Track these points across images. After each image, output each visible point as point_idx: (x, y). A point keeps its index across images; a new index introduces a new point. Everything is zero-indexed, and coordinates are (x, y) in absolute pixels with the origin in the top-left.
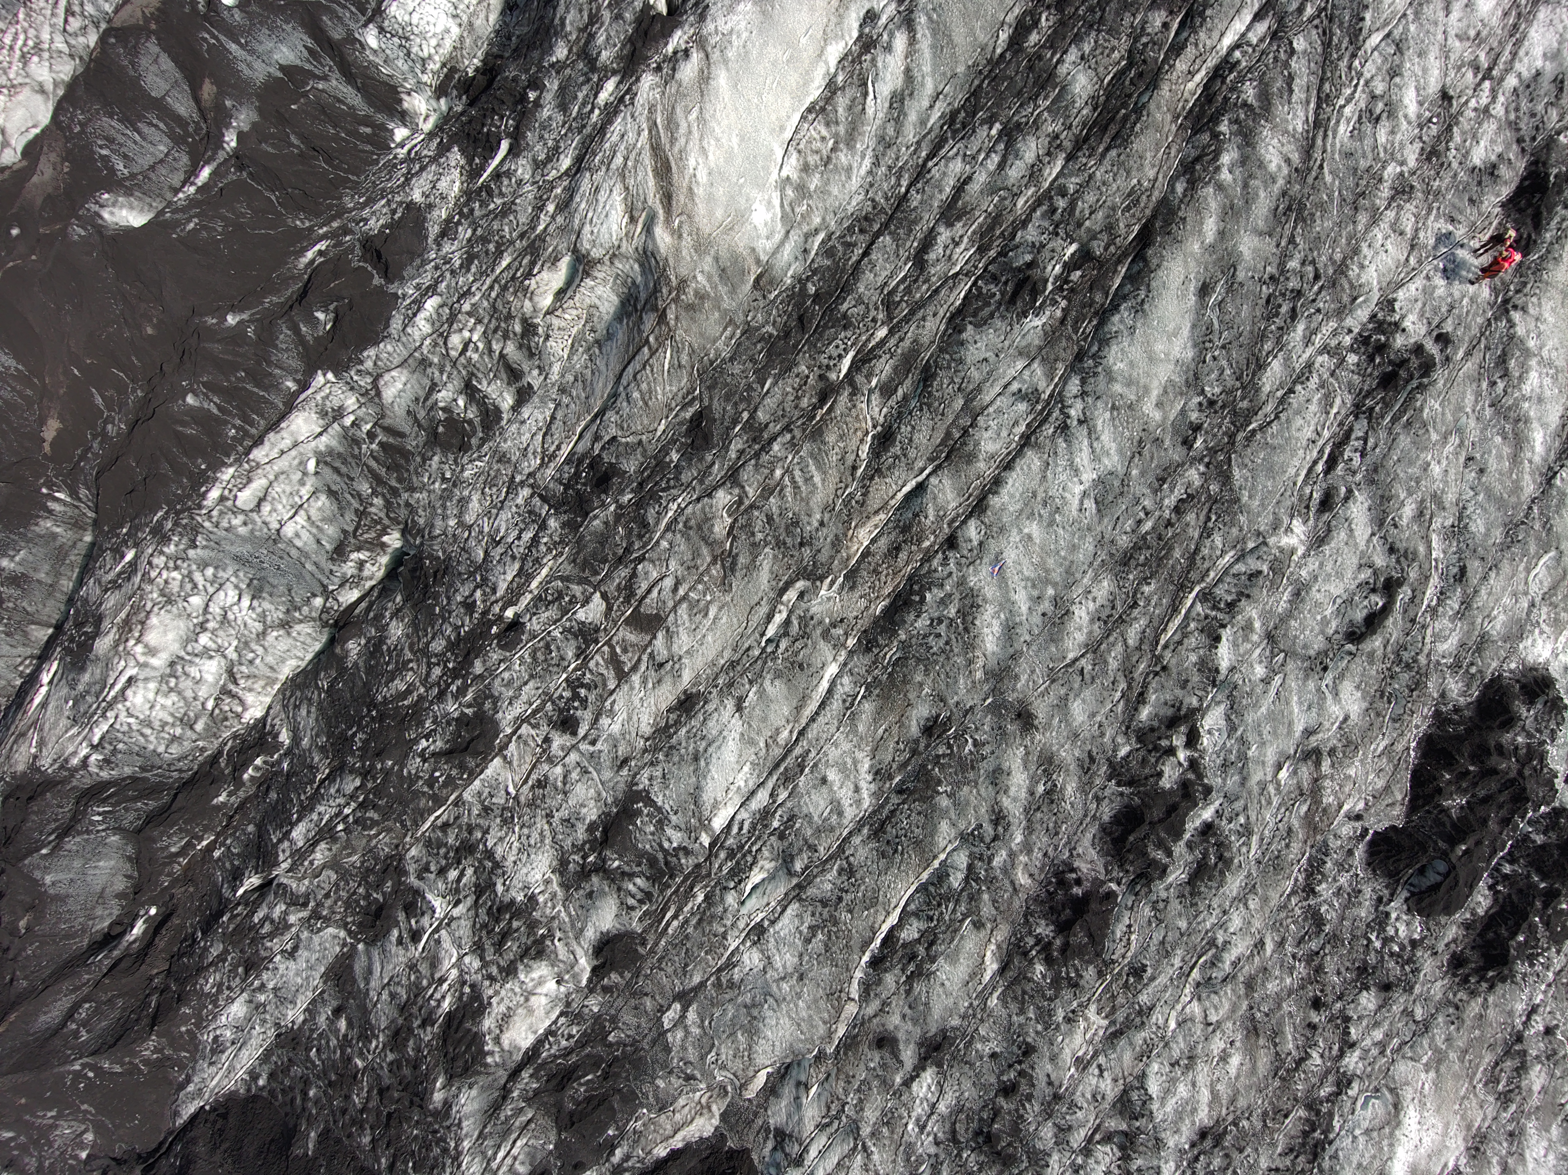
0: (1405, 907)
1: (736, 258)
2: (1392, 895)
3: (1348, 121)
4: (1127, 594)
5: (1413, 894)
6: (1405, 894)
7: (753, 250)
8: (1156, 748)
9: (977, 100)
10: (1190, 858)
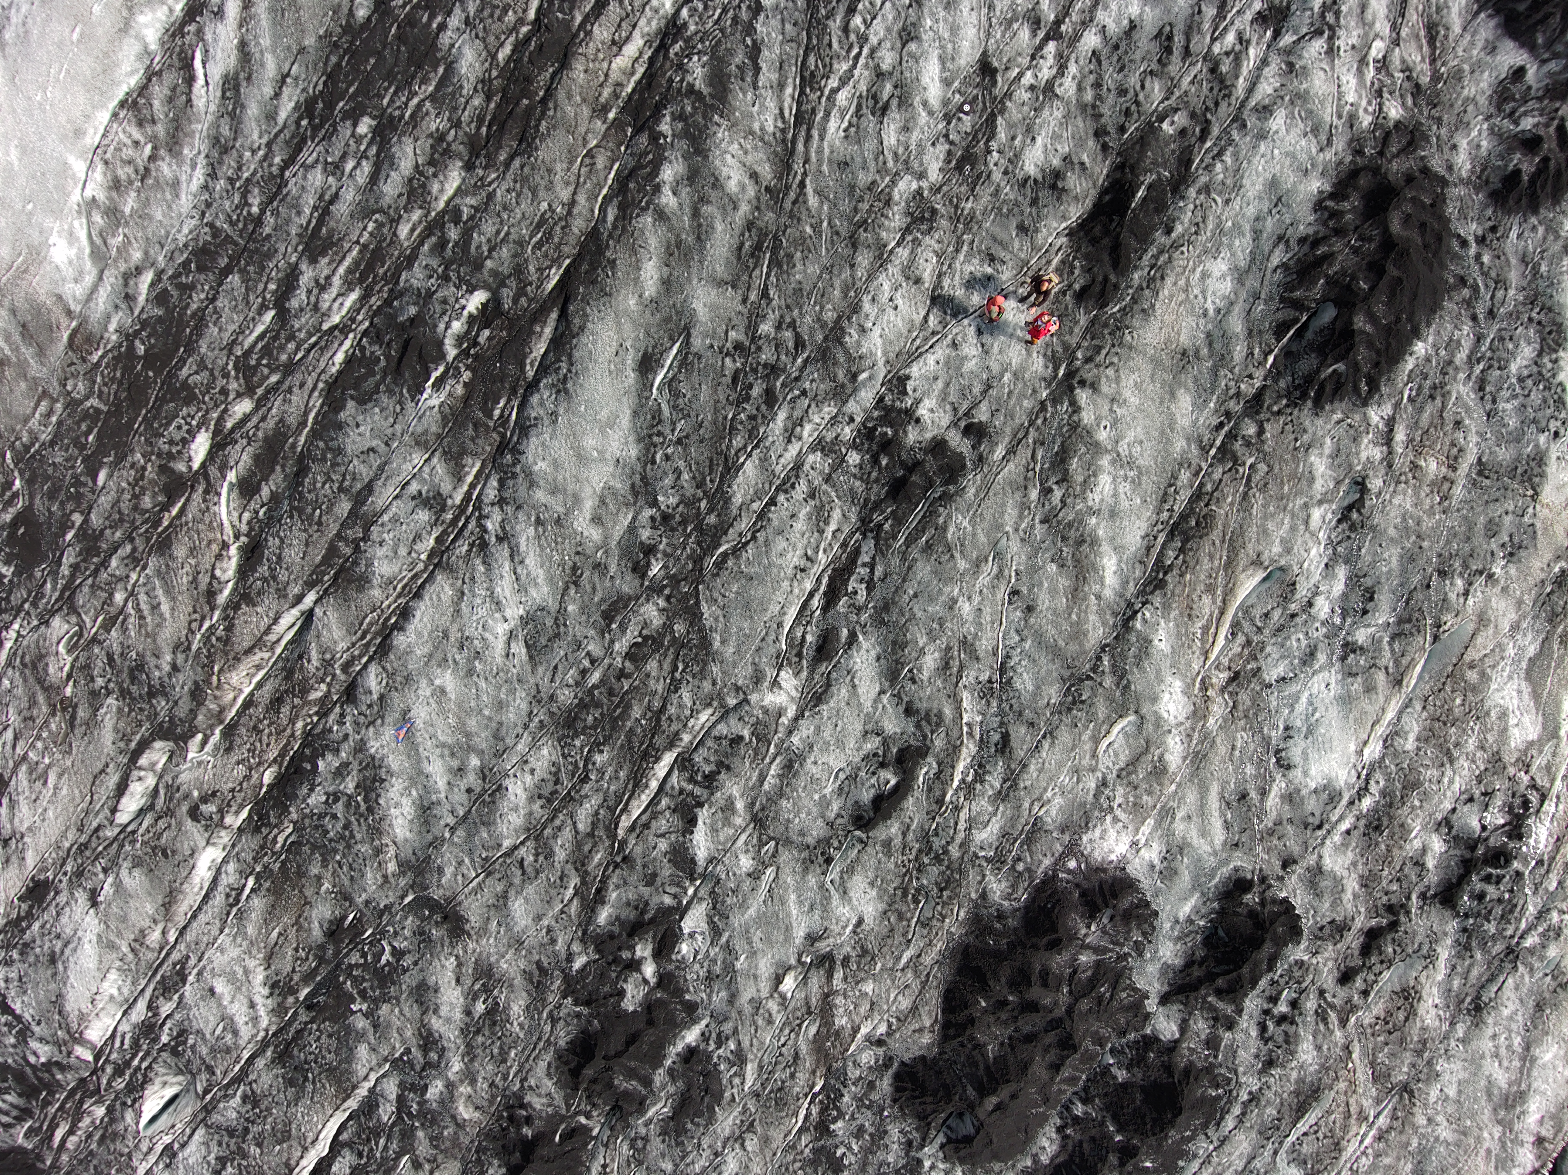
0: (941, 1154)
1: (37, 310)
2: (924, 1139)
3: (843, 113)
4: (576, 765)
5: (949, 1140)
6: (941, 1139)
7: (60, 297)
8: (616, 960)
9: (335, 84)
10: (671, 1089)
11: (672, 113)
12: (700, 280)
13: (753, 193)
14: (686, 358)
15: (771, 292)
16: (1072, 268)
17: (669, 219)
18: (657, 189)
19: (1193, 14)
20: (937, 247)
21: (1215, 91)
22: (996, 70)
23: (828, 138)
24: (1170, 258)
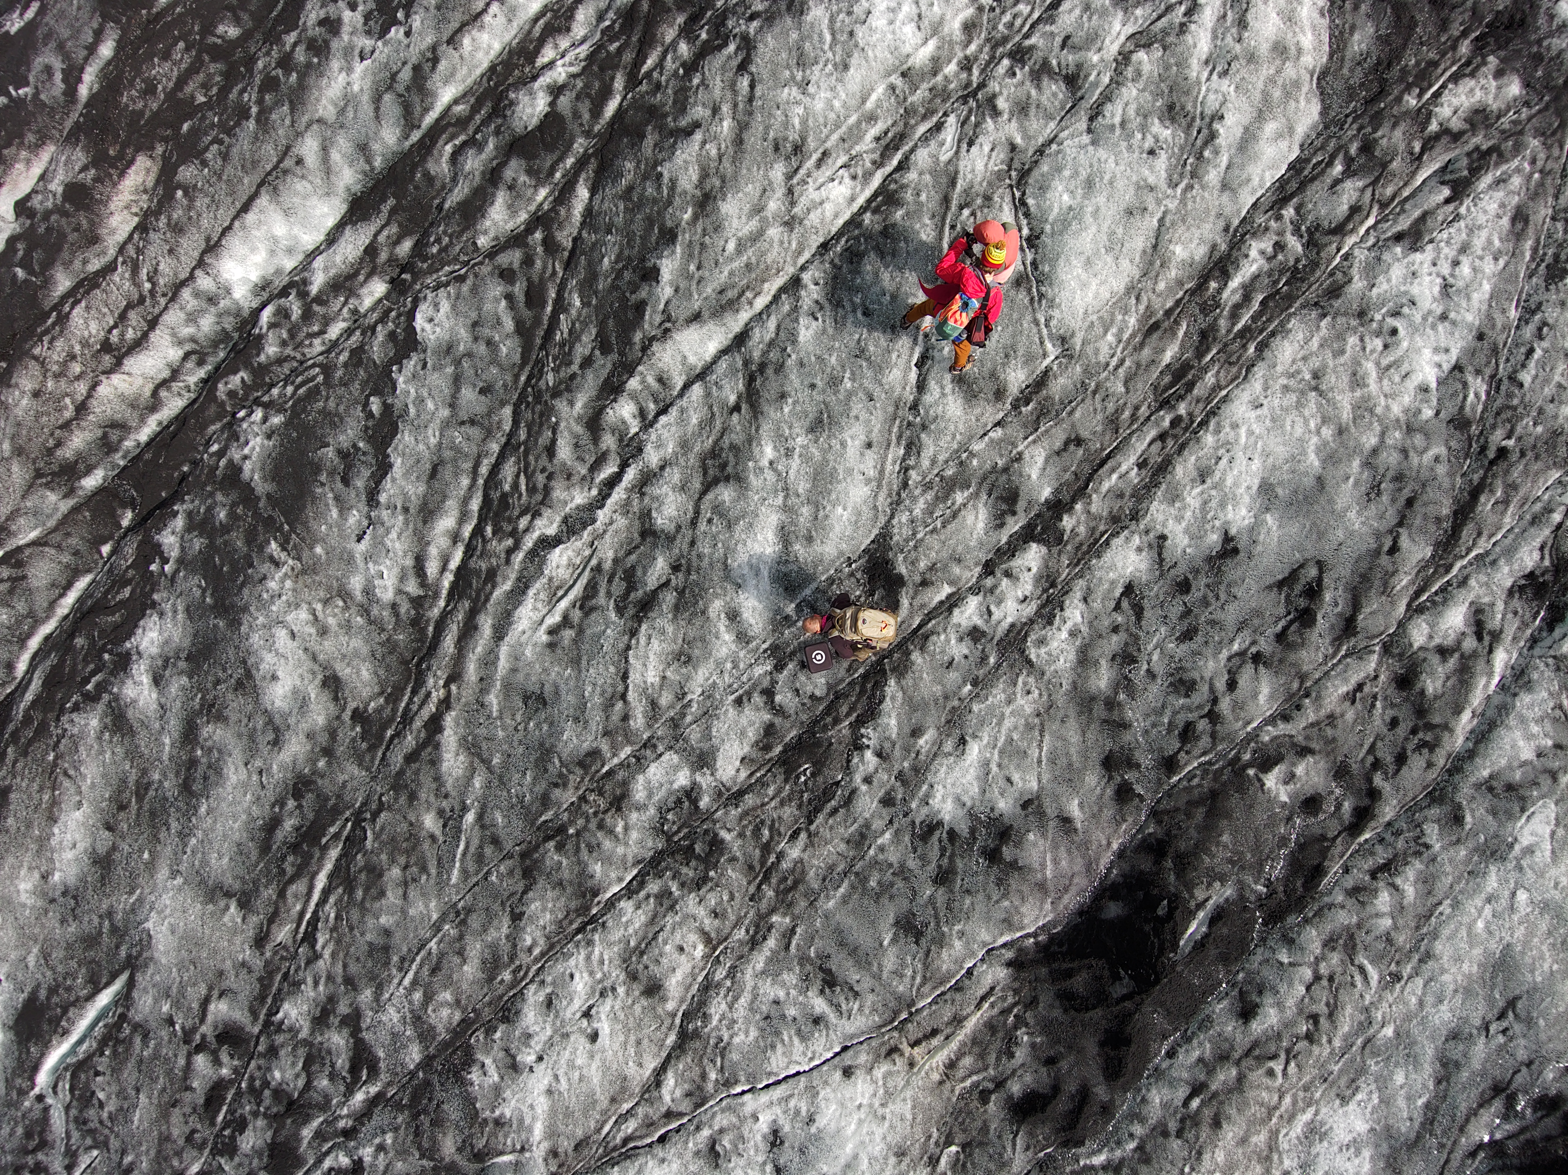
11: (190, 515)
12: (174, 874)
13: (321, 720)
14: (117, 1026)
15: (321, 939)
16: (1011, 1041)
17: (132, 732)
18: (123, 663)
19: (1377, 553)
20: (709, 923)
21: (1402, 730)
22: (900, 581)
23: (510, 638)
24: (1241, 1079)
